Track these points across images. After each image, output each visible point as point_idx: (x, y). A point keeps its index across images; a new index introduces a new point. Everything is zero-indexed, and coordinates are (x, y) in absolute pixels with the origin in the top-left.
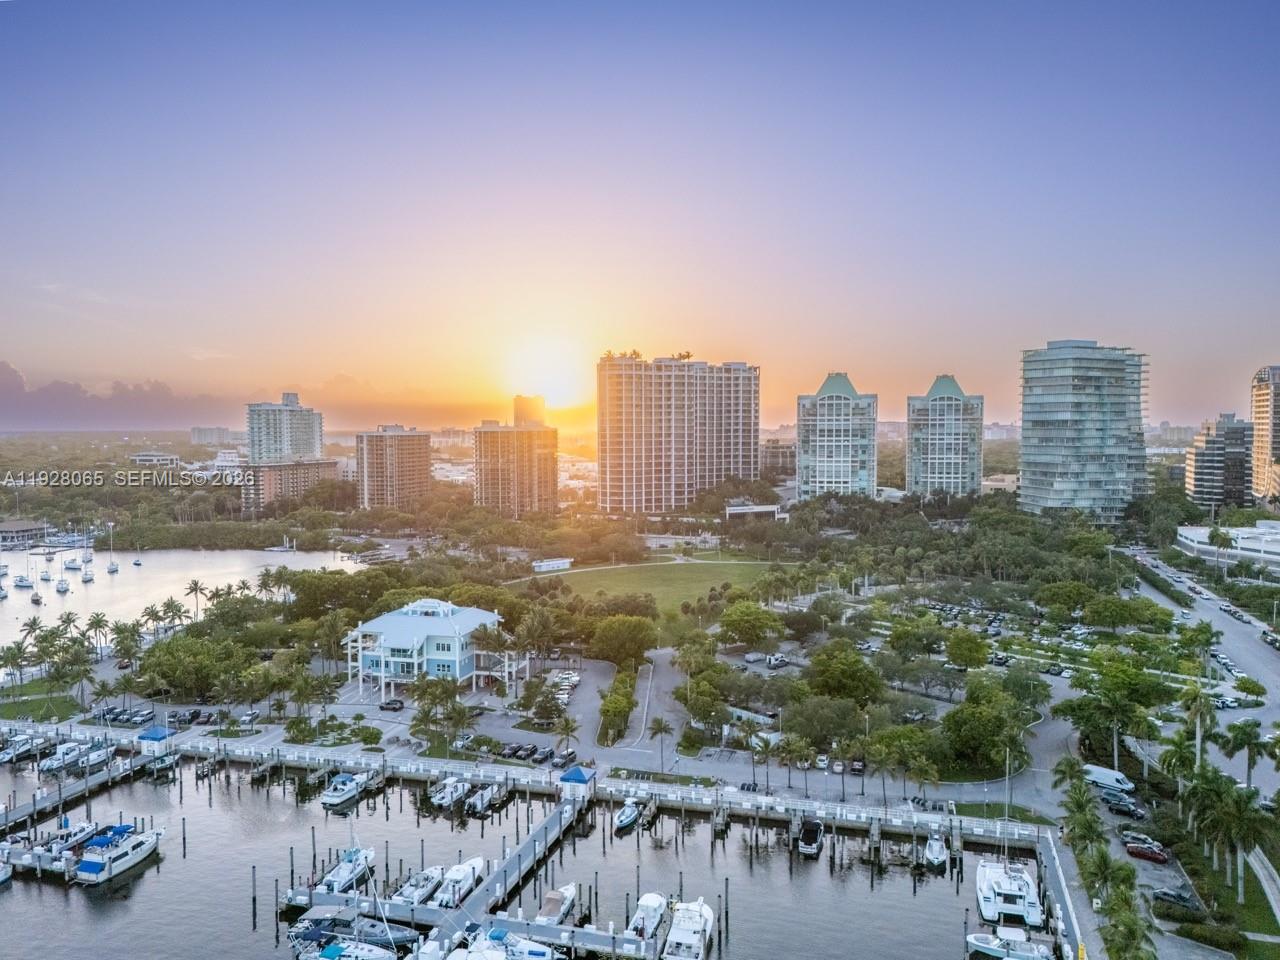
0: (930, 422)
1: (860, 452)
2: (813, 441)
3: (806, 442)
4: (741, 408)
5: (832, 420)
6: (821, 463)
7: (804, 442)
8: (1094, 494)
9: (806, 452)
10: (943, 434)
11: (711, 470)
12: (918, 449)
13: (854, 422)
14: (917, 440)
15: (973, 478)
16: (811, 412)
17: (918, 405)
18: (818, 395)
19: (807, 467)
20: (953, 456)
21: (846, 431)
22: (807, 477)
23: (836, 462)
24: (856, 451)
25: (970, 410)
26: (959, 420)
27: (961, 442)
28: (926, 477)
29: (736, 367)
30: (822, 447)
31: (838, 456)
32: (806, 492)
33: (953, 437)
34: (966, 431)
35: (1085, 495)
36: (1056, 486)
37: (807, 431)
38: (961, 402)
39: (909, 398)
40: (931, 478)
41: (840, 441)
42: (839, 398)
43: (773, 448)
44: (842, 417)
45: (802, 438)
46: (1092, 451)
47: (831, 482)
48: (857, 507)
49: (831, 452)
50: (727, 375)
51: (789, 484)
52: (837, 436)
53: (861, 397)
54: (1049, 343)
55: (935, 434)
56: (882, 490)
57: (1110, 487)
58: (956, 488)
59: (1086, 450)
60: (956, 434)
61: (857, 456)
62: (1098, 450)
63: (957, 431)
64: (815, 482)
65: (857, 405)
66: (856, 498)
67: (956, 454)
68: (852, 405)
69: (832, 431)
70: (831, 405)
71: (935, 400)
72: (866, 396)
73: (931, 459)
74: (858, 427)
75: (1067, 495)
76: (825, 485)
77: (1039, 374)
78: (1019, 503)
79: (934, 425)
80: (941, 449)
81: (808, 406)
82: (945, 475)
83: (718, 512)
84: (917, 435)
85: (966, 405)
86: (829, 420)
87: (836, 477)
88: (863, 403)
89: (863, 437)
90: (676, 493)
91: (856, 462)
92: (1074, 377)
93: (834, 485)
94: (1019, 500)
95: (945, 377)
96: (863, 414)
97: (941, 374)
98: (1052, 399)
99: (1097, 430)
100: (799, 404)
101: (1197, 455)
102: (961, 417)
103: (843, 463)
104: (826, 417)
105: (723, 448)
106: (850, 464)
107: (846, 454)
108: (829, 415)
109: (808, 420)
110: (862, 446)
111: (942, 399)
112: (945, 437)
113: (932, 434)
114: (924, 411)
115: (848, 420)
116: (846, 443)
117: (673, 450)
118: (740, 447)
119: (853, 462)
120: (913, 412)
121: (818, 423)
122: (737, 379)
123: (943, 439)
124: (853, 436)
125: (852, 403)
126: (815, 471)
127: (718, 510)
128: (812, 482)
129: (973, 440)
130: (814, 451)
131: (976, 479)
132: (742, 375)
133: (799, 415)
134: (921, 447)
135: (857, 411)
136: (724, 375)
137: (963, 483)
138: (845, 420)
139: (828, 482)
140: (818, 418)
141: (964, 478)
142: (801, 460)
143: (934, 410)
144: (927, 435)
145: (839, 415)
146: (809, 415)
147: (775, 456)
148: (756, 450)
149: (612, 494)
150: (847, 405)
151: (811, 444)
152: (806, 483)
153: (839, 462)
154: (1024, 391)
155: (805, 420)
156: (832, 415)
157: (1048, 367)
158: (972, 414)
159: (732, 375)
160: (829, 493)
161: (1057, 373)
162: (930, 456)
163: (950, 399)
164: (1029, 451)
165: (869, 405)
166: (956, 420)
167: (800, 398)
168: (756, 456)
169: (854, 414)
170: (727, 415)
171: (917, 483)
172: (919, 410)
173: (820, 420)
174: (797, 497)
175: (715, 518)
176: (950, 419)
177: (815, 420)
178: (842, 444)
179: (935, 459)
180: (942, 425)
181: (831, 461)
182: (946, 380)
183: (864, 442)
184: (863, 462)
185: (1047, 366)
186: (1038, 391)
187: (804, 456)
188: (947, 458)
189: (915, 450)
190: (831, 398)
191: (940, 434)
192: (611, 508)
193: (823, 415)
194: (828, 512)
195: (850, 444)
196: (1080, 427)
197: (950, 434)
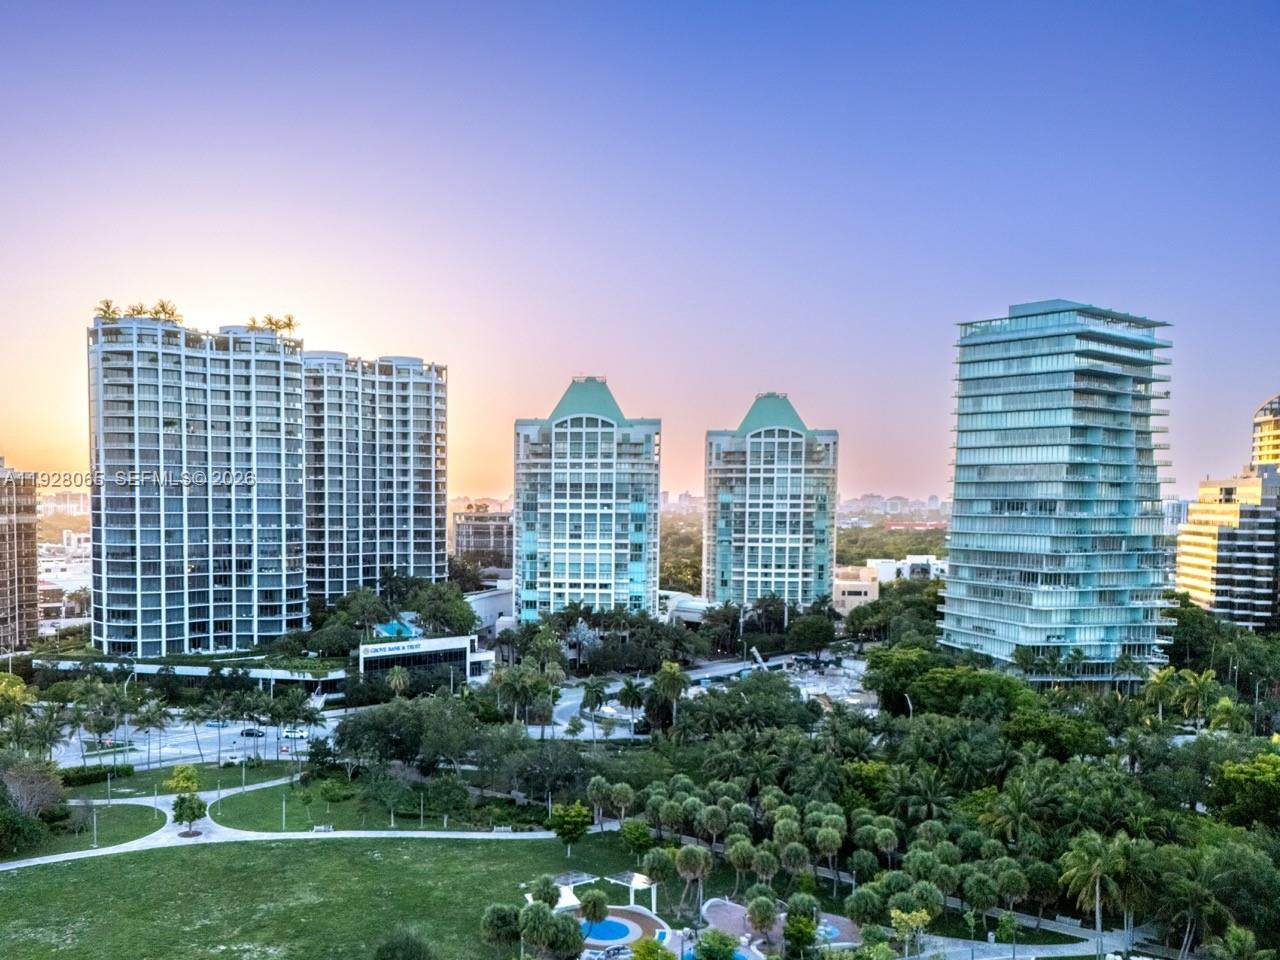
0: (749, 475)
1: (631, 527)
2: (544, 505)
3: (530, 507)
4: (411, 442)
5: (579, 465)
6: (560, 550)
7: (526, 507)
8: (1107, 618)
9: (531, 527)
10: (770, 497)
11: (353, 560)
12: (728, 524)
13: (620, 469)
14: (726, 506)
15: (820, 576)
16: (539, 450)
17: (726, 444)
18: (553, 416)
19: (532, 557)
20: (788, 536)
21: (606, 486)
22: (533, 575)
23: (587, 546)
24: (624, 526)
25: (816, 453)
26: (798, 471)
27: (801, 510)
28: (742, 574)
29: (402, 365)
30: (560, 517)
31: (591, 534)
32: (531, 604)
33: (789, 501)
34: (811, 491)
35: (1090, 619)
36: (1038, 602)
37: (533, 486)
38: (803, 440)
39: (710, 434)
40: (750, 574)
41: (594, 506)
42: (592, 422)
43: (477, 519)
44: (599, 460)
45: (523, 499)
46: (1105, 529)
47: (577, 585)
48: (626, 633)
49: (578, 527)
50: (384, 378)
51: (501, 584)
52: (588, 496)
53: (631, 424)
54: (1011, 308)
55: (757, 497)
56: (667, 598)
57: (1139, 604)
58: (793, 592)
59: (1096, 527)
60: (793, 497)
61: (625, 536)
62: (1113, 527)
63: (795, 491)
64: (548, 585)
65: (626, 437)
66: (625, 617)
67: (793, 532)
68: (617, 438)
69: (579, 486)
70: (577, 436)
71: (758, 435)
72: (643, 422)
73: (750, 540)
74: (627, 479)
75: (1058, 621)
76: (567, 590)
77: (998, 369)
78: (940, 632)
79: (755, 481)
80: (767, 524)
81: (534, 437)
82: (773, 570)
83: (345, 653)
84: (725, 497)
85: (809, 445)
86: (573, 465)
87: (587, 575)
88: (637, 435)
89: (637, 499)
90: (263, 610)
91: (625, 546)
92: (1081, 374)
93: (582, 591)
94: (940, 624)
95: (771, 396)
96: (636, 455)
97: (765, 392)
98: (1027, 420)
99: (1112, 485)
100: (518, 434)
101: (1221, 536)
102: (803, 466)
103: (601, 549)
104: (568, 460)
105: (378, 517)
106: (613, 551)
107: (606, 531)
108: (573, 455)
109: (535, 465)
110: (636, 517)
111: (770, 433)
112: (774, 501)
113: (752, 497)
114: (735, 456)
115: (610, 465)
116: (606, 511)
117: (255, 519)
118: (411, 515)
119: (619, 546)
120: (718, 458)
121: (554, 470)
122: (404, 386)
123: (771, 506)
124: (620, 496)
125: (617, 433)
126: (546, 564)
127: (341, 652)
128: (542, 585)
129: (822, 507)
130: (546, 526)
131: (825, 576)
132: (412, 379)
133: (517, 455)
134: (731, 520)
135: (625, 449)
136: (378, 378)
137: (805, 583)
138: (604, 465)
139: (572, 586)
140: (554, 460)
141: (806, 575)
142: (523, 543)
143: (756, 454)
144: (745, 498)
145: (592, 455)
146: (536, 455)
147: (481, 532)
148: (440, 522)
149: (113, 614)
150: (608, 437)
151: (540, 510)
152: (531, 586)
153: (593, 546)
154: (961, 406)
155: (528, 466)
156: (579, 456)
157: (1020, 353)
158: (818, 461)
159: (394, 379)
160: (574, 606)
161: (1036, 366)
162: (747, 536)
163: (783, 433)
164: (967, 527)
165: (648, 438)
166: (794, 471)
167: (519, 423)
168: (440, 534)
169: (620, 455)
170: (385, 454)
171: (724, 583)
172: (728, 453)
173: (558, 466)
174: (515, 613)
175: (333, 668)
176: (782, 469)
177: (548, 466)
178: (598, 511)
179: (757, 540)
180: (769, 481)
181: (578, 545)
182: (772, 402)
183: (641, 508)
184: (638, 547)
185: (1016, 351)
186: (996, 404)
187: (526, 535)
188: (778, 540)
189: (721, 524)
190: (577, 422)
191: (765, 497)
192: (112, 645)
193: (562, 455)
194: (572, 646)
195: (613, 511)
196: (1087, 478)
197: (781, 497)
